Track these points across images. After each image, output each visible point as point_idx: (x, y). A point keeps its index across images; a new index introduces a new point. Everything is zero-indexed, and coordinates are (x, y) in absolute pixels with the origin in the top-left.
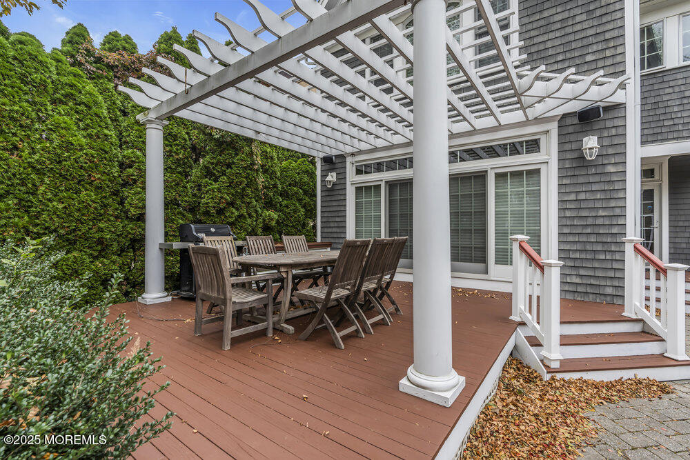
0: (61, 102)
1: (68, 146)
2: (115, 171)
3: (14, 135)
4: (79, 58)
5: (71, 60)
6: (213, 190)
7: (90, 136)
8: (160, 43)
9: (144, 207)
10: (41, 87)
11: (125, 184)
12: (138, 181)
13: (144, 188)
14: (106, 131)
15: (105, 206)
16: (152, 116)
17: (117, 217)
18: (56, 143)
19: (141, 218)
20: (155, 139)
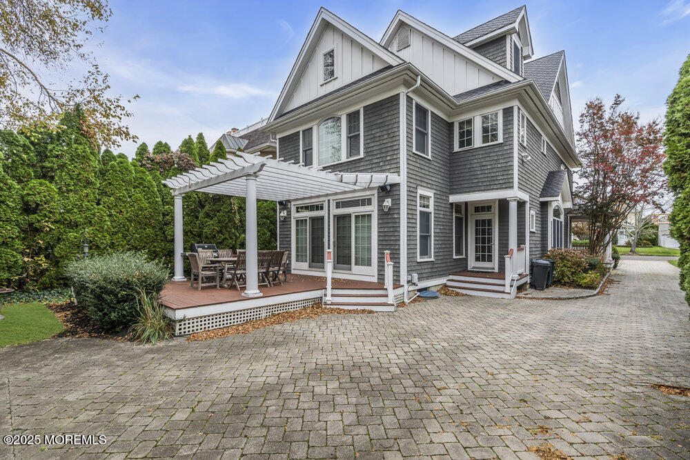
0: (137, 186)
1: (141, 209)
2: (161, 218)
3: (121, 206)
4: (144, 162)
5: (140, 164)
6: (209, 225)
7: (149, 202)
8: (182, 146)
9: (174, 236)
10: (129, 183)
11: (166, 224)
12: (171, 223)
13: (174, 226)
14: (157, 199)
15: (156, 235)
16: (177, 193)
17: (162, 241)
18: (136, 207)
19: (173, 241)
20: (178, 203)
